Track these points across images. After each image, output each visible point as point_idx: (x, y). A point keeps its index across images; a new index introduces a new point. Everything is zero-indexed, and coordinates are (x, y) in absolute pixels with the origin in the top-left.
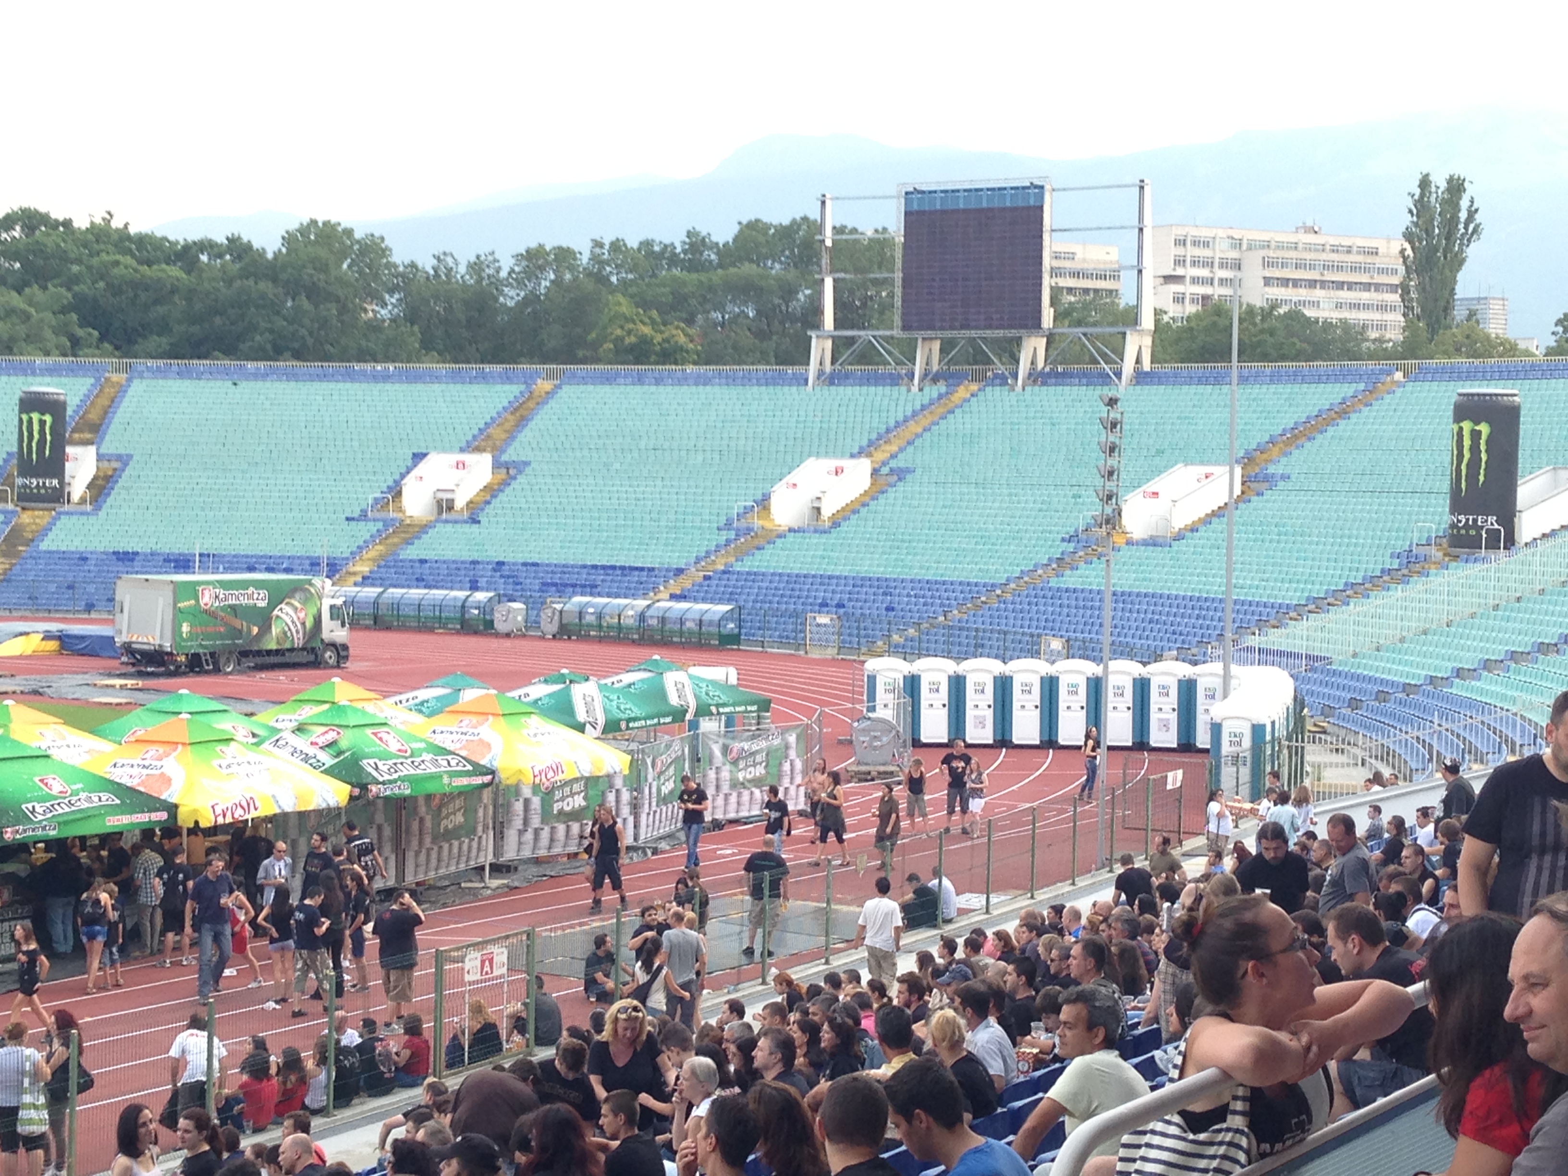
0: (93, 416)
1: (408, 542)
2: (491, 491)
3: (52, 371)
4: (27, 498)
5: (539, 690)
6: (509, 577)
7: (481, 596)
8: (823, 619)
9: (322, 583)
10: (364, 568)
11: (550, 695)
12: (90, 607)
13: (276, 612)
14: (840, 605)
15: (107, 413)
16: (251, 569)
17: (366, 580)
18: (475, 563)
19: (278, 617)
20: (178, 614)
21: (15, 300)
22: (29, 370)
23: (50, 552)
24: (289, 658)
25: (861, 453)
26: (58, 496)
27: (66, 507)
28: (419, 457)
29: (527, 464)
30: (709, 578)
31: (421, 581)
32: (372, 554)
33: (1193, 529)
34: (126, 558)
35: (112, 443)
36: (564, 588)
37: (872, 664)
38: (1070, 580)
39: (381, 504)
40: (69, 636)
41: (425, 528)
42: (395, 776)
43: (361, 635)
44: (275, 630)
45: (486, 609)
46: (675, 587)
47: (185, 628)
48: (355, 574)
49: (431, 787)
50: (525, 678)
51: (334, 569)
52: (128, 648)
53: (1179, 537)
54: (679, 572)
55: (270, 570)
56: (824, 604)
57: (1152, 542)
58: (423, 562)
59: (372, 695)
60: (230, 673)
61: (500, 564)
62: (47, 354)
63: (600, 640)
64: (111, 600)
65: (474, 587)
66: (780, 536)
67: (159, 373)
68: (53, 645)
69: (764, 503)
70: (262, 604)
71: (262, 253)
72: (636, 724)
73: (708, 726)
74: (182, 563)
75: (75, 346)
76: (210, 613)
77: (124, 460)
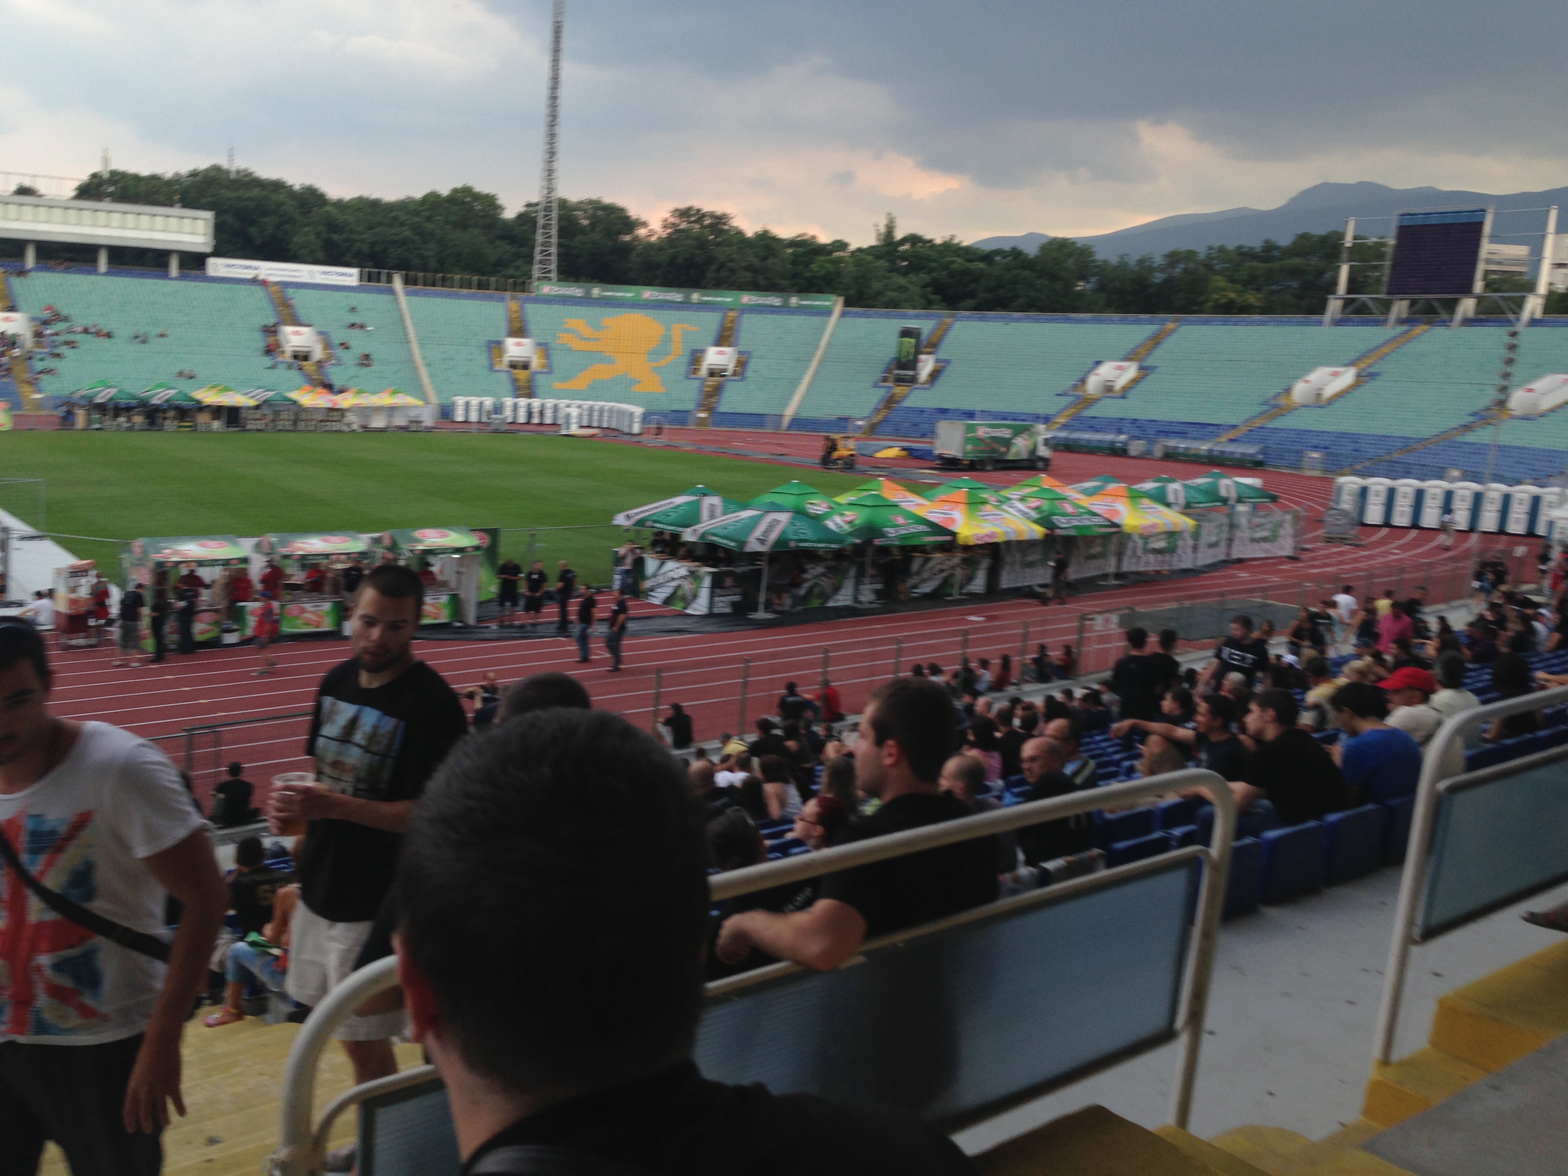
0: (934, 340)
1: (1086, 408)
2: (1135, 381)
3: (917, 317)
4: (900, 380)
5: (1149, 486)
6: (1140, 427)
7: (1123, 437)
8: (1315, 455)
9: (1041, 427)
10: (1062, 420)
11: (1155, 488)
12: (923, 435)
13: (1014, 441)
14: (1326, 448)
15: (941, 338)
16: (1004, 419)
17: (1065, 427)
18: (1122, 419)
19: (1015, 444)
20: (968, 440)
21: (902, 281)
22: (904, 317)
23: (908, 407)
24: (1019, 465)
25: (1351, 364)
26: (913, 380)
27: (917, 386)
28: (1098, 363)
29: (1156, 367)
30: (1250, 431)
31: (1093, 429)
32: (1067, 413)
33: (1552, 410)
34: (943, 411)
35: (942, 354)
36: (1167, 433)
37: (1342, 480)
38: (1470, 437)
39: (1075, 387)
40: (913, 449)
41: (1096, 400)
42: (1070, 525)
43: (1057, 454)
44: (1013, 450)
45: (1125, 444)
46: (1232, 435)
47: (969, 447)
48: (1056, 423)
49: (1088, 533)
50: (1142, 479)
51: (1047, 420)
52: (941, 457)
53: (1543, 415)
54: (1234, 427)
55: (1015, 420)
56: (1317, 447)
57: (1525, 418)
58: (1094, 418)
59: (1062, 484)
60: (989, 471)
61: (1136, 420)
62: (914, 308)
63: (1185, 462)
64: (933, 432)
65: (1120, 432)
66: (1296, 409)
67: (969, 318)
68: (904, 453)
69: (1288, 391)
70: (1008, 436)
71: (1027, 255)
72: (1201, 505)
73: (1241, 508)
74: (970, 415)
75: (928, 305)
76: (981, 440)
77: (947, 362)
